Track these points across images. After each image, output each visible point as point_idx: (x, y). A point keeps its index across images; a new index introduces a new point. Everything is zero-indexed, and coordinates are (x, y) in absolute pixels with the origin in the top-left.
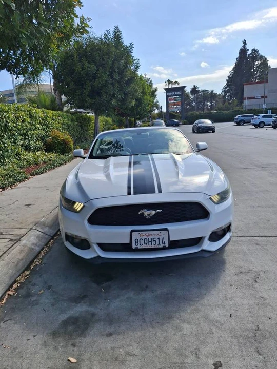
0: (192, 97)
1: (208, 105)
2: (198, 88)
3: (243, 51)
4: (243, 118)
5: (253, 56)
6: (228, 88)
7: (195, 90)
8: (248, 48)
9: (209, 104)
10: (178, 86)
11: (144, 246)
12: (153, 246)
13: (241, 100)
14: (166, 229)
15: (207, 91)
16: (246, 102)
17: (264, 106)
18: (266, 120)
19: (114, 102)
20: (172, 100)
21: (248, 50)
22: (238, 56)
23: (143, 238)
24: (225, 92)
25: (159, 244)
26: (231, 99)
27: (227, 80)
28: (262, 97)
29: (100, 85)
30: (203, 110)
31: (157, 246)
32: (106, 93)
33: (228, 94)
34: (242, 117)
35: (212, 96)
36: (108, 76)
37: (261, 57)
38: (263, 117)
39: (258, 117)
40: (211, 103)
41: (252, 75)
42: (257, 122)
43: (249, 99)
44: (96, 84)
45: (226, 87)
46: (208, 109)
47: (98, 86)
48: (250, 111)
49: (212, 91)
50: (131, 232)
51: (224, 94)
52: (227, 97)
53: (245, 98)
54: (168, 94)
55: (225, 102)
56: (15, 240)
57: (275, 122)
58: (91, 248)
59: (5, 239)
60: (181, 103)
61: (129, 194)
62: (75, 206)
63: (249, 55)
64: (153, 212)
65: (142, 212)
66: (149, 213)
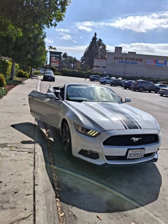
0: (63, 59)
1: (72, 66)
2: (67, 54)
3: (94, 39)
4: (94, 78)
5: (99, 43)
6: (84, 58)
7: (65, 55)
8: (97, 38)
10: (55, 51)
11: (133, 157)
12: (136, 157)
13: (92, 67)
14: (144, 148)
15: (72, 57)
16: (95, 68)
17: (105, 73)
18: (108, 81)
19: (29, 56)
20: (53, 59)
21: (97, 39)
23: (133, 153)
25: (140, 156)
26: (85, 65)
27: (84, 53)
28: (103, 67)
29: (21, 44)
30: (68, 68)
31: (138, 157)
32: (25, 49)
33: (84, 62)
35: (75, 61)
36: (27, 39)
37: (103, 44)
38: (106, 79)
39: (103, 79)
40: (74, 65)
41: (97, 53)
42: (103, 81)
43: (97, 67)
45: (83, 58)
46: (72, 68)
47: (20, 44)
48: (96, 74)
49: (75, 58)
50: (128, 150)
51: (82, 61)
52: (83, 63)
53: (95, 66)
54: (51, 55)
55: (82, 66)
56: (32, 152)
57: (112, 82)
58: (100, 158)
59: (24, 151)
60: (58, 62)
61: (126, 129)
62: (88, 133)
63: (97, 41)
64: (137, 139)
65: (132, 139)
66: (135, 139)
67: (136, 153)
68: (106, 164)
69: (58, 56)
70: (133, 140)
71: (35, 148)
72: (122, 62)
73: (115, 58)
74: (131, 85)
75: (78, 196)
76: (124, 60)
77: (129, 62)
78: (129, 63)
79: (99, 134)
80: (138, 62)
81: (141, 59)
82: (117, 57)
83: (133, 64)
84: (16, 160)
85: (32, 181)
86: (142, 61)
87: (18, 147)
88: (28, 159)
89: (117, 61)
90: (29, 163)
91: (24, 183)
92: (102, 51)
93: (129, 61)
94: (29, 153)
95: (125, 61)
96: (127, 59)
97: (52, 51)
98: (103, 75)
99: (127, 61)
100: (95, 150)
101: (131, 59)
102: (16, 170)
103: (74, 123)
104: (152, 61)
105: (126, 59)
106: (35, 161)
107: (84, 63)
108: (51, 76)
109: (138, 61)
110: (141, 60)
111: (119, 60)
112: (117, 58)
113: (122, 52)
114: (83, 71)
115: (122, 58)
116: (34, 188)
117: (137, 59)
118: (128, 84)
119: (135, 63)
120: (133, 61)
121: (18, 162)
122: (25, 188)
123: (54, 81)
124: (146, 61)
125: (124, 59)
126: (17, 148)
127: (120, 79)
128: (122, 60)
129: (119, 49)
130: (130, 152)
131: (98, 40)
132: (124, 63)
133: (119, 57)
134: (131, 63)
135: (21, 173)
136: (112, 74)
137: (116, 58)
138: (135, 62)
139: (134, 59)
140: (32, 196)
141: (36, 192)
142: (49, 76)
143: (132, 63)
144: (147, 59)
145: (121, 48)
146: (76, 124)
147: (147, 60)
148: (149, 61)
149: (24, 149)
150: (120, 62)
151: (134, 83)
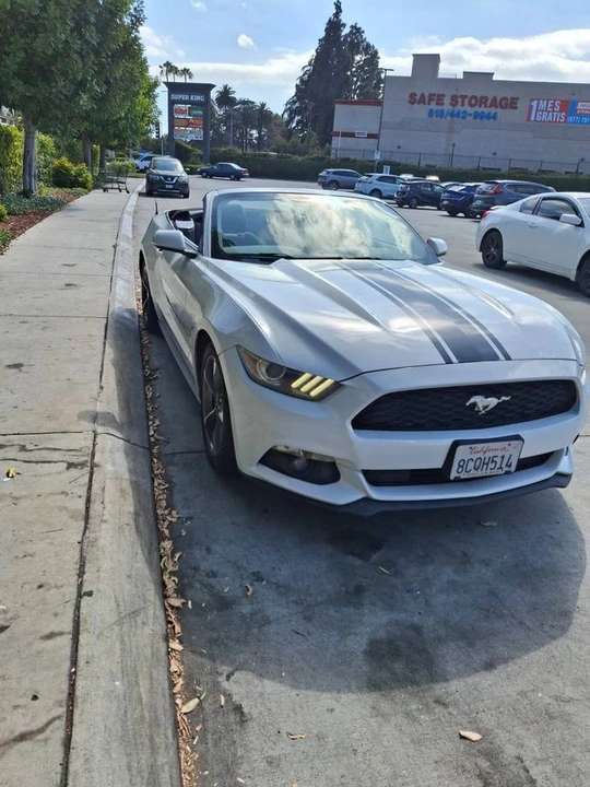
0: (220, 112)
1: (251, 135)
2: (233, 92)
3: (334, 26)
4: (336, 177)
5: (352, 41)
6: (297, 104)
7: (226, 97)
8: (343, 21)
9: (255, 133)
10: (188, 81)
11: (474, 474)
12: (488, 473)
13: (327, 135)
14: (518, 438)
15: (253, 103)
16: (337, 142)
17: (377, 157)
18: (386, 187)
20: (182, 112)
21: (344, 25)
23: (475, 457)
24: (292, 112)
25: (501, 468)
26: (302, 131)
27: (297, 86)
28: (370, 136)
29: (50, 52)
30: (241, 146)
31: (495, 472)
32: (65, 74)
33: (297, 118)
34: (334, 173)
35: (262, 116)
36: (72, 31)
37: (368, 45)
38: (381, 179)
39: (370, 179)
40: (259, 133)
41: (348, 81)
42: (369, 189)
43: (345, 135)
44: (38, 44)
45: (294, 102)
46: (253, 146)
47: (43, 52)
48: (345, 162)
49: (263, 105)
50: (456, 445)
51: (289, 116)
52: (294, 125)
53: (337, 134)
54: (174, 97)
55: (289, 134)
56: (83, 465)
57: (404, 193)
58: (341, 481)
59: (50, 462)
60: (202, 122)
61: (449, 361)
62: (295, 385)
63: (346, 36)
64: (493, 402)
65: (472, 400)
66: (484, 403)
67: (488, 455)
68: (367, 500)
69: (199, 98)
70: (475, 404)
71: (94, 445)
72: (441, 114)
73: (413, 99)
74: (472, 199)
75: (255, 631)
76: (447, 107)
77: (465, 112)
78: (464, 118)
79: (337, 386)
80: (499, 110)
81: (512, 98)
82: (423, 95)
83: (482, 118)
84: (16, 499)
85: (74, 580)
86: (516, 108)
87: (29, 447)
88: (63, 493)
89: (421, 111)
90: (65, 508)
91: (40, 587)
92: (365, 72)
93: (467, 108)
94: (70, 466)
95: (451, 108)
96: (460, 100)
97: (174, 83)
98: (368, 168)
99: (459, 107)
100: (322, 449)
101: (473, 102)
102: (10, 537)
103: (238, 347)
104: (554, 106)
105: (454, 100)
106: (92, 499)
107: (297, 125)
108: (173, 178)
109: (502, 107)
110: (512, 104)
111: (428, 107)
112: (422, 100)
113: (440, 76)
114: (294, 154)
115: (440, 99)
116: (78, 608)
117: (495, 99)
118: (461, 195)
119: (488, 117)
120: (482, 109)
121: (23, 504)
122: (40, 607)
123: (186, 196)
124: (531, 108)
125: (447, 100)
126: (23, 448)
127: (434, 178)
128: (440, 108)
129: (426, 63)
130: (462, 452)
131: (346, 31)
132: (449, 118)
133: (430, 95)
134: (475, 118)
135: (31, 548)
136: (403, 162)
137: (418, 98)
138: (486, 111)
139: (483, 101)
140: (66, 641)
141: (86, 621)
142: (166, 177)
143: (476, 116)
144: (532, 100)
145: (435, 59)
146: (246, 351)
147: (535, 103)
148: (543, 105)
149: (53, 452)
150: (431, 113)
151: (484, 193)
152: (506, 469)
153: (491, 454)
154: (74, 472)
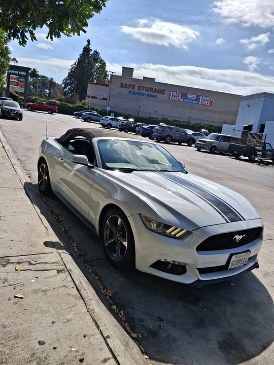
0: (31, 80)
1: (46, 92)
2: (38, 72)
3: (87, 50)
4: (90, 116)
5: (94, 57)
6: (69, 81)
7: (34, 74)
8: (91, 48)
9: (47, 91)
10: (16, 64)
11: (235, 266)
12: (239, 265)
13: (83, 96)
14: (249, 251)
15: (47, 77)
16: (88, 100)
17: (108, 109)
18: (114, 123)
20: (15, 79)
21: (91, 50)
22: (82, 52)
23: (237, 259)
24: (66, 84)
26: (71, 92)
27: (69, 73)
28: (103, 99)
30: (40, 96)
31: (242, 265)
33: (68, 87)
34: (89, 114)
35: (52, 84)
37: (102, 60)
38: (111, 119)
39: (107, 119)
40: (50, 91)
41: (92, 74)
42: (106, 123)
43: (93, 97)
45: (67, 80)
46: (46, 97)
49: (52, 79)
50: (231, 255)
51: (65, 86)
52: (67, 90)
53: (89, 97)
54: (10, 71)
55: (65, 94)
56: (63, 270)
57: (122, 126)
59: (48, 270)
60: (24, 84)
61: (228, 222)
62: (168, 231)
63: (92, 54)
64: (241, 237)
65: (235, 237)
66: (238, 238)
68: (198, 281)
69: (23, 73)
70: (235, 238)
71: (62, 259)
72: (134, 93)
73: (122, 86)
74: (152, 132)
75: (173, 344)
76: (136, 90)
77: (144, 93)
78: (143, 96)
80: (157, 94)
81: (163, 90)
82: (126, 84)
83: (151, 96)
84: (44, 291)
85: (97, 330)
86: (164, 94)
87: (33, 262)
88: (64, 286)
89: (126, 91)
90: (70, 294)
91: (85, 336)
92: (100, 71)
93: (144, 91)
94: (59, 271)
95: (138, 91)
96: (142, 88)
97: (14, 66)
98: (104, 113)
99: (141, 91)
101: (147, 89)
102: (54, 312)
103: (140, 214)
104: (179, 95)
105: (139, 88)
106: (79, 288)
107: (69, 89)
108: (15, 111)
109: (159, 93)
110: (163, 92)
111: (129, 90)
112: (126, 86)
113: (133, 77)
114: (70, 103)
115: (133, 87)
116: (108, 345)
117: (156, 89)
118: (148, 130)
119: (153, 96)
120: (151, 93)
121: (49, 293)
122: (91, 347)
123: (21, 119)
124: (170, 94)
125: (136, 88)
126: (30, 263)
127: (131, 120)
128: (134, 90)
129: (128, 71)
130: (234, 258)
131: (92, 52)
132: (137, 95)
133: (129, 85)
134: (148, 96)
135: (69, 317)
136: (118, 112)
137: (124, 85)
138: (153, 94)
139: (151, 89)
140: (112, 361)
141: (115, 351)
142: (11, 110)
143: (148, 95)
144: (171, 91)
145: (132, 70)
146: (144, 216)
147: (171, 93)
148: (175, 94)
149: (46, 265)
150: (130, 92)
151: (158, 130)
152: (244, 263)
153: (241, 258)
154: (62, 275)
